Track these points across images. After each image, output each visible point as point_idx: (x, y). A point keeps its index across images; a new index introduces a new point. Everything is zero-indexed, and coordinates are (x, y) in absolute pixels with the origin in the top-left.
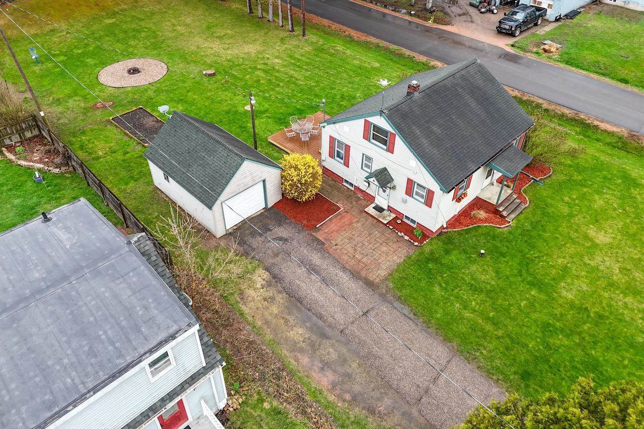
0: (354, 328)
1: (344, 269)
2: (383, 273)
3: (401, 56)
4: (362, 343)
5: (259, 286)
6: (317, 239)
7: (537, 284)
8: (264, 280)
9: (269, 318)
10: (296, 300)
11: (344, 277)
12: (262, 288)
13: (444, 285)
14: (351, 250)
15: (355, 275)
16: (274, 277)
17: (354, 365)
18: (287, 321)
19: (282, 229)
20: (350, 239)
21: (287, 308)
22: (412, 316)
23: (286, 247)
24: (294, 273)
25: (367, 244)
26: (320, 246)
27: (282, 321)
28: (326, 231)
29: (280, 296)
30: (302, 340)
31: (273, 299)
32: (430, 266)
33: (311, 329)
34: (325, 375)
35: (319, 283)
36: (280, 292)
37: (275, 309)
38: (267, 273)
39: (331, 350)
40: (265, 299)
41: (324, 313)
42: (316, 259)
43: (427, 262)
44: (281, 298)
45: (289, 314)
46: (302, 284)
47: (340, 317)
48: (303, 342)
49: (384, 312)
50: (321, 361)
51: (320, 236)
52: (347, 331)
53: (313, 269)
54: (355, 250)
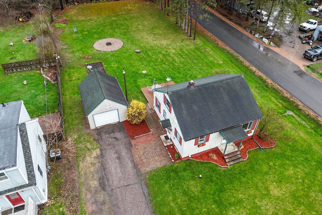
0: (118, 190)
1: (133, 161)
2: (148, 169)
3: (237, 60)
4: (117, 199)
5: (93, 156)
6: (131, 143)
7: (219, 203)
8: (97, 154)
9: (88, 172)
10: (103, 167)
11: (130, 165)
12: (94, 158)
13: (171, 186)
14: (142, 153)
15: (135, 166)
16: (101, 155)
17: (107, 207)
18: (93, 176)
19: (119, 134)
20: (145, 148)
21: (98, 171)
22: (147, 195)
23: (116, 143)
24: (111, 156)
25: (151, 153)
26: (130, 147)
27: (92, 176)
28: (137, 141)
29: (98, 164)
30: (94, 187)
31: (95, 164)
32: (172, 174)
33: (100, 184)
34: (92, 206)
35: (117, 164)
36: (99, 162)
37: (92, 169)
38: (100, 152)
39: (102, 196)
40: (91, 163)
41: (110, 179)
42: (124, 153)
43: (171, 172)
44: (98, 165)
45: (96, 173)
46: (110, 162)
47: (116, 183)
48: (94, 188)
49: (136, 188)
50: (95, 199)
51: (133, 142)
52: (114, 191)
53: (119, 158)
54: (144, 154)
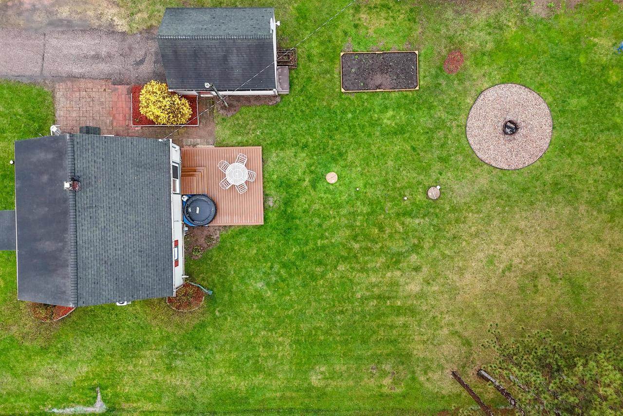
0: (41, 43)
1: (83, 76)
2: (58, 95)
4: (29, 38)
5: (115, 18)
6: (121, 83)
8: (118, 25)
9: (88, 6)
10: (87, 29)
11: (77, 70)
12: (111, 19)
13: (18, 117)
14: (93, 94)
15: (72, 78)
16: (113, 32)
17: (21, 23)
18: (77, 13)
19: (150, 70)
20: (102, 103)
21: (86, 21)
22: (19, 79)
23: (131, 60)
24: (106, 46)
25: (88, 109)
27: (79, 11)
28: (123, 96)
29: (97, 24)
30: (59, 10)
31: (99, 19)
32: (36, 125)
33: (61, 20)
34: (29, 4)
35: (85, 52)
36: (100, 26)
37: (90, 13)
38: (120, 31)
39: (39, 19)
40: (101, 14)
41: (64, 36)
42: (104, 68)
43: (40, 126)
44: (96, 23)
45: (81, 19)
46: (93, 43)
47: (54, 42)
48: (57, 10)
49: (35, 67)
50: (38, 9)
52: (43, 37)
53: (97, 57)
54: (90, 97)
